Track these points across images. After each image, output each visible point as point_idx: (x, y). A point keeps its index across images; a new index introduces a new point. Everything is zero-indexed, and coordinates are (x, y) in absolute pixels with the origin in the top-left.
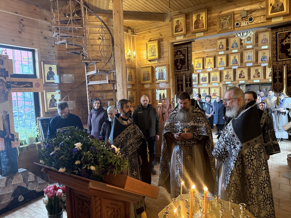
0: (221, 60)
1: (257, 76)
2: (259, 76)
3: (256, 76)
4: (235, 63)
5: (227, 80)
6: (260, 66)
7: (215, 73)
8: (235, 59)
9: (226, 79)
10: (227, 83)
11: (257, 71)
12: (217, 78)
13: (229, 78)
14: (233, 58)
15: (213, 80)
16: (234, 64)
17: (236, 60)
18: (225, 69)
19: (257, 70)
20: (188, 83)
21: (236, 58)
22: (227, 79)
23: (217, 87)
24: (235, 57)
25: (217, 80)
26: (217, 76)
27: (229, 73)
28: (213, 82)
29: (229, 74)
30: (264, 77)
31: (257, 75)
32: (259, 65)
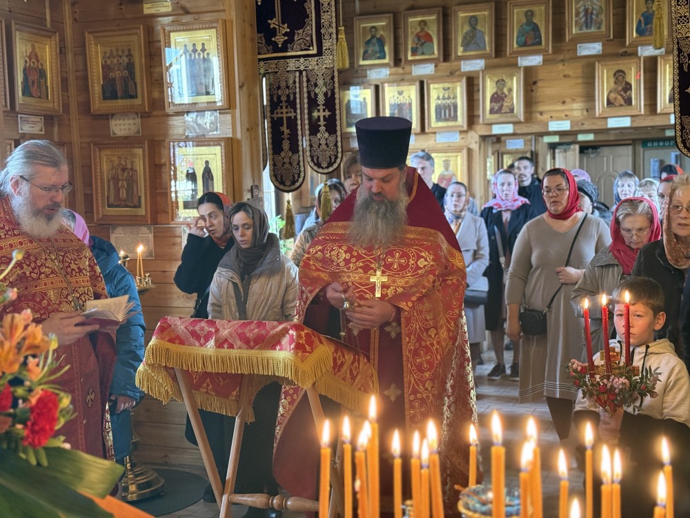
0: (474, 28)
1: (622, 102)
2: (628, 101)
3: (616, 98)
4: (530, 42)
5: (496, 116)
6: (635, 54)
7: (447, 85)
8: (530, 22)
9: (492, 111)
10: (496, 130)
11: (620, 78)
12: (455, 107)
13: (505, 109)
14: (524, 20)
15: (439, 118)
16: (525, 44)
17: (536, 29)
18: (488, 67)
19: (619, 75)
20: (322, 114)
21: (535, 21)
22: (499, 111)
23: (458, 150)
24: (529, 15)
25: (455, 118)
26: (455, 97)
27: (504, 85)
28: (441, 124)
29: (505, 91)
30: (648, 103)
31: (619, 97)
32: (630, 50)
